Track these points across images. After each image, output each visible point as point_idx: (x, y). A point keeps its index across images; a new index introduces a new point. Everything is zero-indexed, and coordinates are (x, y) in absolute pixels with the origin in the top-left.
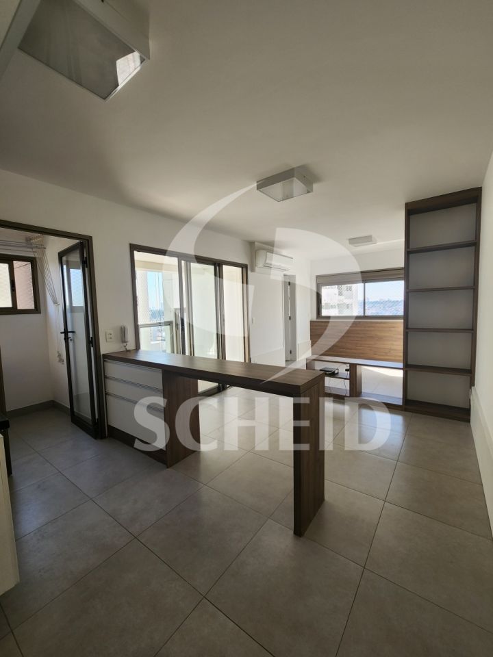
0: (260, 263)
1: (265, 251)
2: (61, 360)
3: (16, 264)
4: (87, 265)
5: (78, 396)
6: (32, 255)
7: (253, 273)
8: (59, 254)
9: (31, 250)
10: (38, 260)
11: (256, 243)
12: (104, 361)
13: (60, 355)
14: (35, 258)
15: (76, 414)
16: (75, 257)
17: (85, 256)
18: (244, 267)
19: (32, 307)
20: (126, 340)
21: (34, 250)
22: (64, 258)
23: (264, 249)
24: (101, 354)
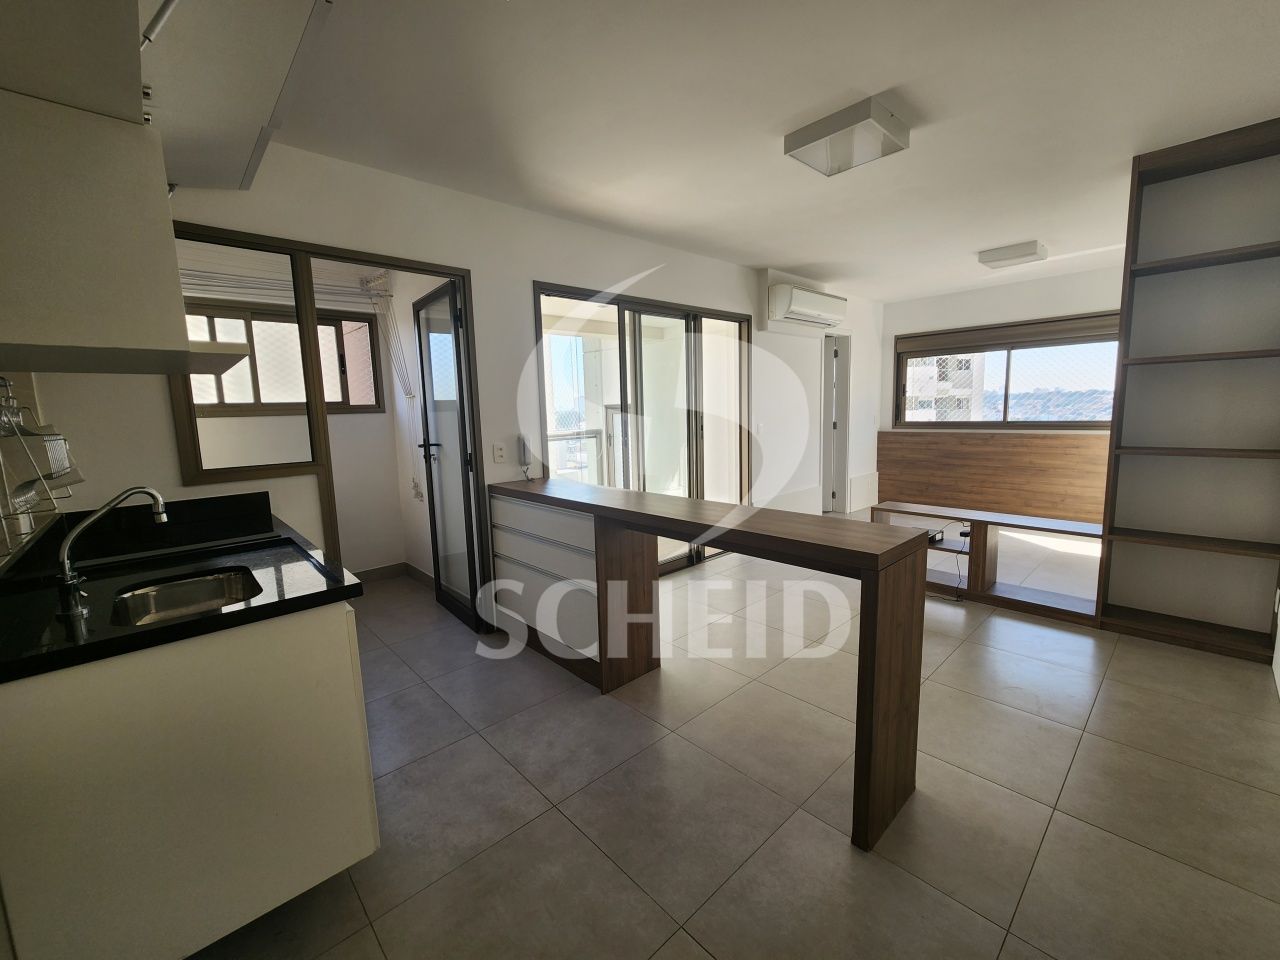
0: (778, 311)
1: (787, 287)
2: (419, 495)
3: (347, 325)
4: (462, 323)
5: (446, 558)
6: (370, 310)
7: (761, 333)
8: (414, 305)
9: (370, 301)
10: (379, 319)
11: (770, 271)
12: (491, 497)
13: (416, 486)
14: (375, 315)
15: (443, 588)
16: (442, 311)
17: (459, 307)
18: (744, 322)
19: (372, 401)
20: (527, 461)
21: (374, 301)
22: (422, 314)
23: (787, 283)
24: (486, 484)
